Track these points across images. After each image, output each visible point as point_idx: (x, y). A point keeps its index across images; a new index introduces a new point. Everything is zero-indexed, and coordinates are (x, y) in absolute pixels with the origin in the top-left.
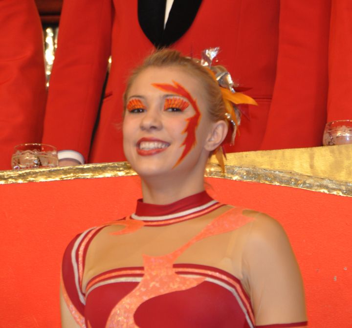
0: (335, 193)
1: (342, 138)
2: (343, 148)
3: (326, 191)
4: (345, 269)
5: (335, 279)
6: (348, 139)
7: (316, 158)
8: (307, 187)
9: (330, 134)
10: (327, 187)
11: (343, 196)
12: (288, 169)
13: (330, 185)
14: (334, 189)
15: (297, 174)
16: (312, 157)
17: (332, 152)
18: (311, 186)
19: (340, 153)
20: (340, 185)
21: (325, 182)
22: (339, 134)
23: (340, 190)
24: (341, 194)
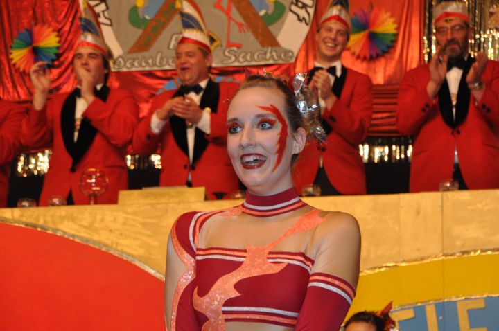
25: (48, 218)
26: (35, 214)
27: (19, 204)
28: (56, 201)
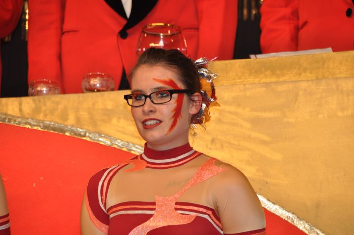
0: (36, 128)
1: (41, 92)
2: (41, 98)
3: (30, 127)
4: (42, 179)
5: (35, 185)
6: (45, 92)
7: (23, 104)
8: (17, 124)
9: (33, 89)
10: (30, 124)
11: (41, 131)
12: (4, 111)
13: (33, 123)
14: (35, 126)
15: (10, 115)
16: (20, 104)
17: (34, 101)
18: (19, 123)
19: (40, 101)
20: (39, 123)
21: (29, 121)
22: (39, 89)
23: (39, 126)
24: (40, 129)
25: (84, 115)
26: (61, 107)
27: (30, 90)
28: (96, 82)
